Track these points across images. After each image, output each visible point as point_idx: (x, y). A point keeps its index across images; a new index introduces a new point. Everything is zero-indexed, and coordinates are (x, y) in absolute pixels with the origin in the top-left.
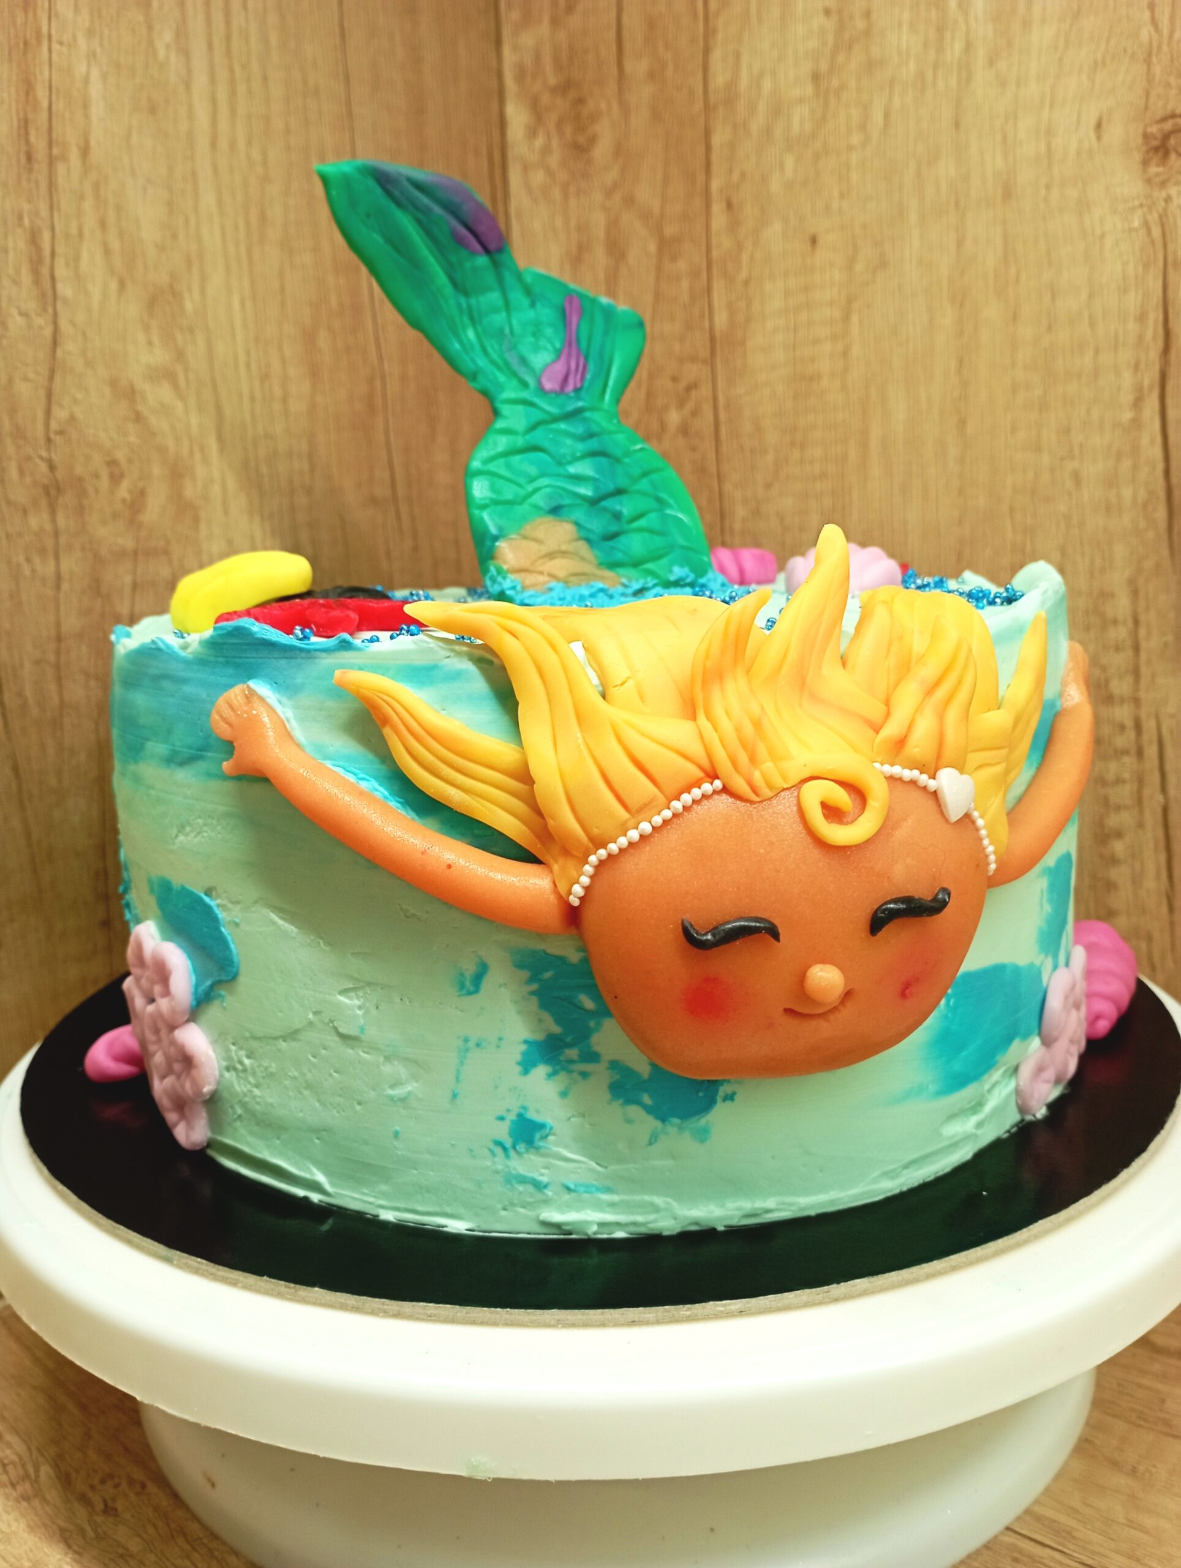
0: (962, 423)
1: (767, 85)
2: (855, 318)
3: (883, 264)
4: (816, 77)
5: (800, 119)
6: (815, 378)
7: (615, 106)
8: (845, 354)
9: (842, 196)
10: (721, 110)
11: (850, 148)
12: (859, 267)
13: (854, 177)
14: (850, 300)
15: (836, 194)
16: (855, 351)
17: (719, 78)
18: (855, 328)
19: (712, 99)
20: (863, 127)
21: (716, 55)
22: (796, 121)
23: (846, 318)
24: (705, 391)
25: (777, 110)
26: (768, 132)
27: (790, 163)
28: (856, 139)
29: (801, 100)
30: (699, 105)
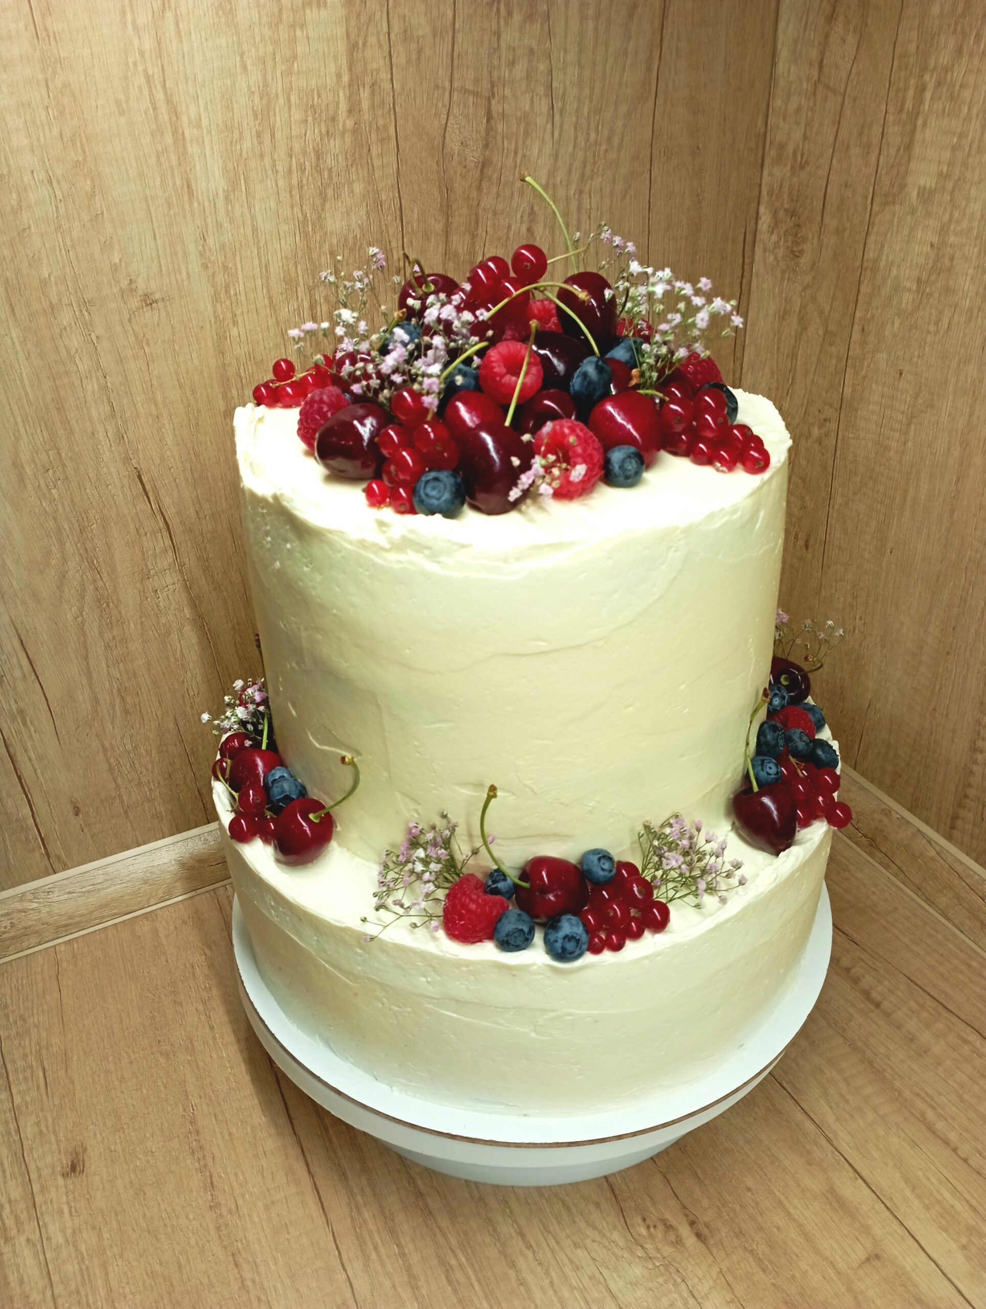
0: (952, 511)
1: (894, 272)
2: (913, 427)
3: (932, 406)
4: (919, 280)
5: (907, 300)
6: (887, 448)
7: (816, 240)
8: (905, 444)
9: (919, 356)
10: (868, 272)
11: (929, 332)
12: (920, 401)
13: (927, 349)
14: (912, 417)
15: (916, 354)
16: (910, 444)
17: (871, 254)
18: (912, 433)
19: (865, 265)
20: (937, 323)
21: (872, 238)
22: (905, 301)
23: (909, 425)
24: (833, 426)
25: (896, 289)
26: (890, 298)
27: (897, 322)
28: (932, 328)
29: (909, 290)
30: (858, 263)
